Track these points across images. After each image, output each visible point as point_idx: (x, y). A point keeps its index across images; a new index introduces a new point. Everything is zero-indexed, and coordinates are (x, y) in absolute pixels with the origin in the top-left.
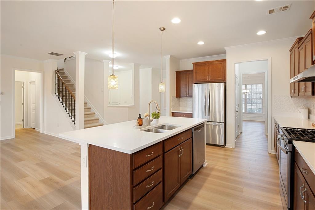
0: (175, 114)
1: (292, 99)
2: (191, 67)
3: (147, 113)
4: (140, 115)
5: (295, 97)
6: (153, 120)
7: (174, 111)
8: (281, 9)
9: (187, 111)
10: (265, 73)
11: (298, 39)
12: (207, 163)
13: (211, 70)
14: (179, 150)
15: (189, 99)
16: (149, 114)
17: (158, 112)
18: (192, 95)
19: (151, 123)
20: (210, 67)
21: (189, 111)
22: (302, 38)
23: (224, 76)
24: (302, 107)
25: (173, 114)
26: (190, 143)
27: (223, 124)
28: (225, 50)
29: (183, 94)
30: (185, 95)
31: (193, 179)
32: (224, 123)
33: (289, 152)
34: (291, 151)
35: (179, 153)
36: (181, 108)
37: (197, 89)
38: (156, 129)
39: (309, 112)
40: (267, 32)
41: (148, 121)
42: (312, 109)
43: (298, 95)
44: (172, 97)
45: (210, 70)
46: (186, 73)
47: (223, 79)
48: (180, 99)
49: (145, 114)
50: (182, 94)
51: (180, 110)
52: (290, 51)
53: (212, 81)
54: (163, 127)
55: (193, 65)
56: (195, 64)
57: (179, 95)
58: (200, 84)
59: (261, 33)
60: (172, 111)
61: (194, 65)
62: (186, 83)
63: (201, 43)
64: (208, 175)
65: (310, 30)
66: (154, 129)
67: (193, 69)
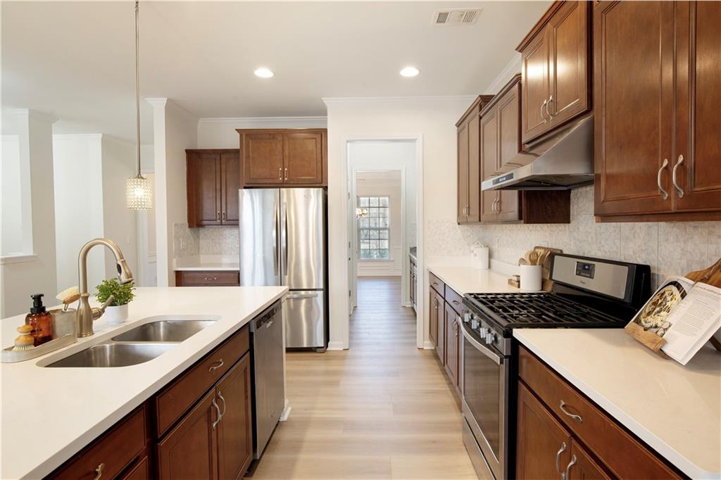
0: (185, 275)
1: (460, 228)
2: (231, 141)
3: (74, 290)
4: (38, 299)
5: (467, 223)
6: (103, 310)
7: (180, 267)
8: (462, 15)
9: (220, 265)
10: (400, 171)
11: (479, 98)
12: (290, 408)
13: (289, 153)
14: (212, 405)
15: (228, 232)
16: (85, 291)
17: (126, 280)
18: (238, 220)
19: (94, 322)
20: (286, 147)
21: (226, 264)
22: (490, 97)
23: (322, 172)
24: (478, 244)
25: (181, 279)
26: (245, 371)
27: (321, 294)
28: (324, 104)
29: (210, 218)
30: (216, 220)
31: (255, 475)
32: (323, 290)
33: (506, 357)
34: (510, 354)
35: (213, 417)
36: (203, 258)
37: (251, 204)
38: (118, 347)
39: (490, 256)
40: (420, 71)
41: (81, 317)
42: (495, 248)
43: (478, 219)
44: (176, 225)
45: (287, 152)
46: (218, 158)
47: (320, 178)
48: (202, 231)
49: (64, 295)
50: (205, 218)
51: (202, 262)
52: (458, 125)
53: (292, 182)
54: (145, 332)
55: (238, 135)
56: (246, 134)
57: (195, 220)
58: (257, 190)
59: (409, 72)
60: (177, 267)
61: (241, 136)
62: (218, 187)
63: (264, 73)
64: (297, 446)
65: (517, 75)
66: (108, 346)
67: (239, 147)
